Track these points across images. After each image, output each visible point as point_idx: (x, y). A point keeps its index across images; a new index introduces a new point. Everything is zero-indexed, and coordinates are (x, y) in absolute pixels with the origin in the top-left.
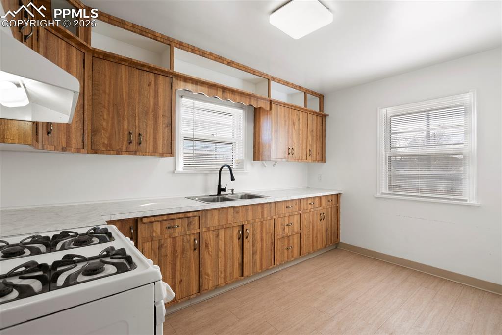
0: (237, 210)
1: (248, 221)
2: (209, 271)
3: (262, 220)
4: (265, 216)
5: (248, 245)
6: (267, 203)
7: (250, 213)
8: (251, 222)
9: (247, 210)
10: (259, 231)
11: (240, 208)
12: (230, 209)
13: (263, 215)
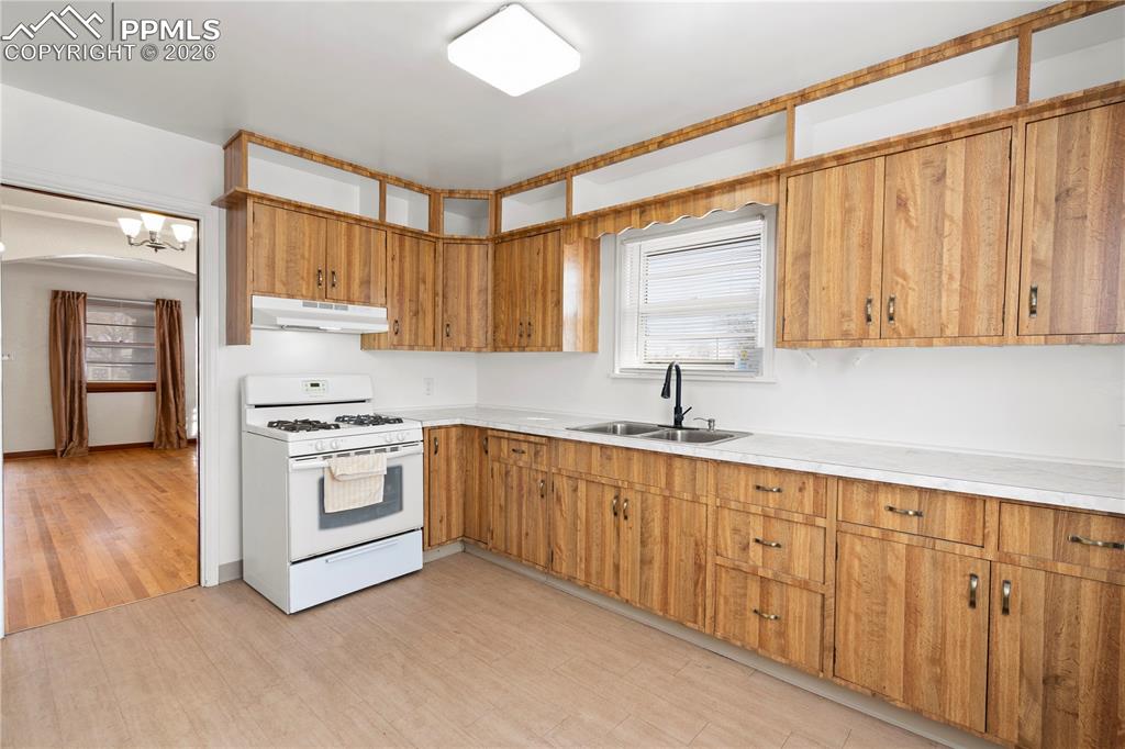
0: (609, 452)
1: (631, 484)
2: (562, 543)
3: (667, 493)
4: (677, 488)
5: (630, 535)
6: (680, 456)
7: (636, 467)
8: (638, 487)
9: (630, 459)
10: (657, 515)
11: (614, 450)
12: (594, 447)
13: (669, 484)
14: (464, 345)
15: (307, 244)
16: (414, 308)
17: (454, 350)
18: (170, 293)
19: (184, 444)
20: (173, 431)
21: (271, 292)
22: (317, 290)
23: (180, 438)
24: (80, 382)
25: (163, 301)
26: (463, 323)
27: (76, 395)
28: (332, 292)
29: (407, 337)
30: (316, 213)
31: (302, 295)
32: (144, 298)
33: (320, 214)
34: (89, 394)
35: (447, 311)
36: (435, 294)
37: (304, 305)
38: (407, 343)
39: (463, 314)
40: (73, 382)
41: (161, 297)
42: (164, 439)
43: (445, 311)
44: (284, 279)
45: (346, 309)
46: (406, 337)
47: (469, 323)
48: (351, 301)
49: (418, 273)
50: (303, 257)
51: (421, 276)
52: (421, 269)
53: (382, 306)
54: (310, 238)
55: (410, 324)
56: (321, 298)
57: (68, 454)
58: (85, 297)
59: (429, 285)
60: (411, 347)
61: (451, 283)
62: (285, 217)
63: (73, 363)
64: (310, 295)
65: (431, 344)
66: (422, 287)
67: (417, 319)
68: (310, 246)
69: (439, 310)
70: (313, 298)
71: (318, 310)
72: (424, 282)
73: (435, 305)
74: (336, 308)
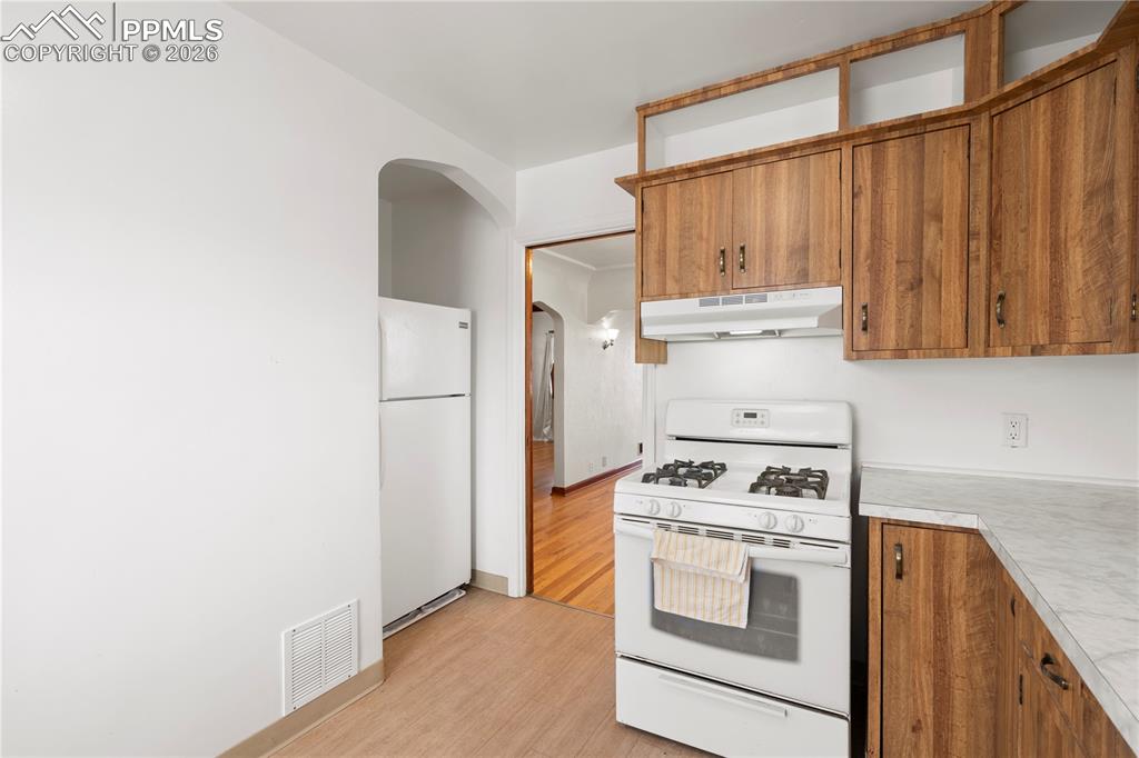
14: (1043, 339)
15: (706, 218)
16: (909, 275)
17: (1016, 352)
21: (663, 295)
22: (719, 281)
26: (1040, 285)
28: (744, 279)
29: (893, 333)
30: (717, 170)
31: (699, 291)
33: (723, 169)
35: (999, 265)
36: (969, 235)
37: (702, 304)
38: (892, 345)
39: (1040, 262)
43: (994, 264)
44: (676, 274)
45: (764, 299)
46: (890, 336)
47: (1057, 284)
48: (771, 286)
49: (920, 202)
50: (700, 237)
51: (928, 206)
52: (929, 194)
53: (832, 283)
54: (710, 208)
55: (900, 310)
56: (725, 290)
59: (952, 222)
60: (901, 353)
61: (1009, 200)
62: (678, 190)
64: (710, 289)
65: (959, 341)
66: (931, 231)
67: (919, 297)
68: (710, 218)
69: (979, 269)
70: (714, 293)
71: (720, 308)
72: (938, 218)
73: (968, 259)
74: (749, 301)
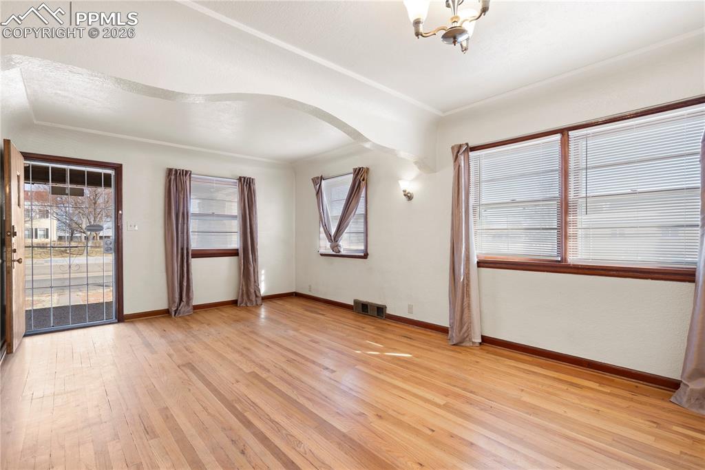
18: (247, 172)
19: (259, 301)
20: (252, 291)
23: (256, 296)
24: (187, 249)
25: (244, 178)
27: (185, 261)
32: (231, 177)
34: (193, 259)
40: (182, 249)
41: (242, 176)
42: (245, 297)
57: (179, 313)
58: (190, 174)
63: (183, 233)
